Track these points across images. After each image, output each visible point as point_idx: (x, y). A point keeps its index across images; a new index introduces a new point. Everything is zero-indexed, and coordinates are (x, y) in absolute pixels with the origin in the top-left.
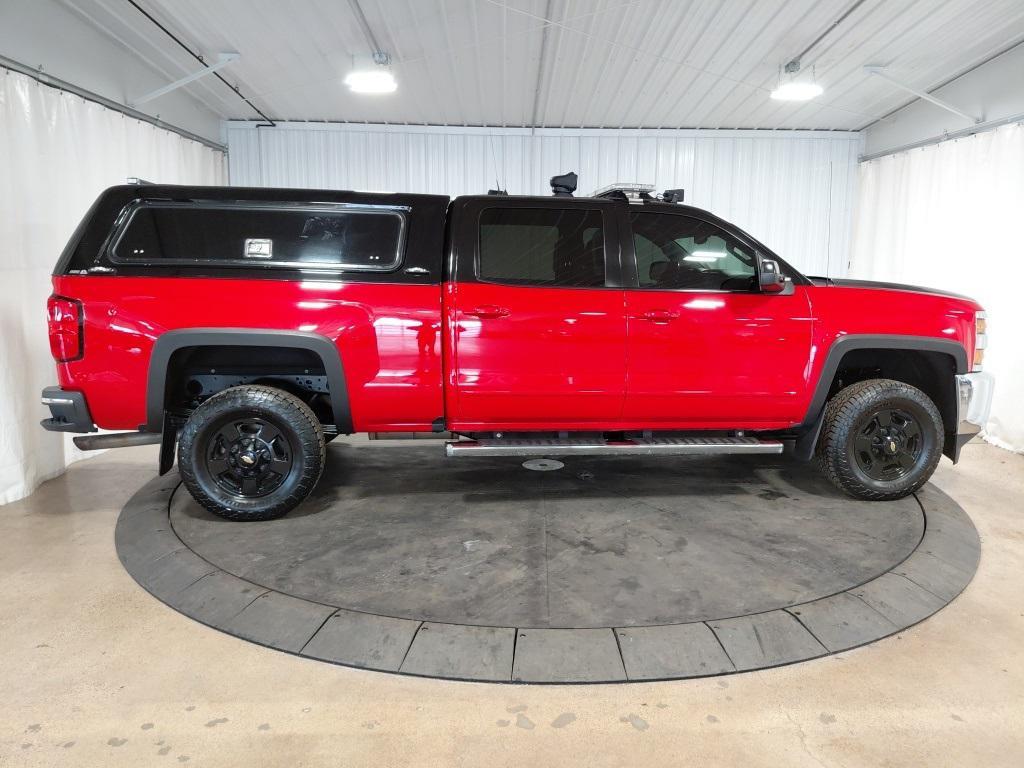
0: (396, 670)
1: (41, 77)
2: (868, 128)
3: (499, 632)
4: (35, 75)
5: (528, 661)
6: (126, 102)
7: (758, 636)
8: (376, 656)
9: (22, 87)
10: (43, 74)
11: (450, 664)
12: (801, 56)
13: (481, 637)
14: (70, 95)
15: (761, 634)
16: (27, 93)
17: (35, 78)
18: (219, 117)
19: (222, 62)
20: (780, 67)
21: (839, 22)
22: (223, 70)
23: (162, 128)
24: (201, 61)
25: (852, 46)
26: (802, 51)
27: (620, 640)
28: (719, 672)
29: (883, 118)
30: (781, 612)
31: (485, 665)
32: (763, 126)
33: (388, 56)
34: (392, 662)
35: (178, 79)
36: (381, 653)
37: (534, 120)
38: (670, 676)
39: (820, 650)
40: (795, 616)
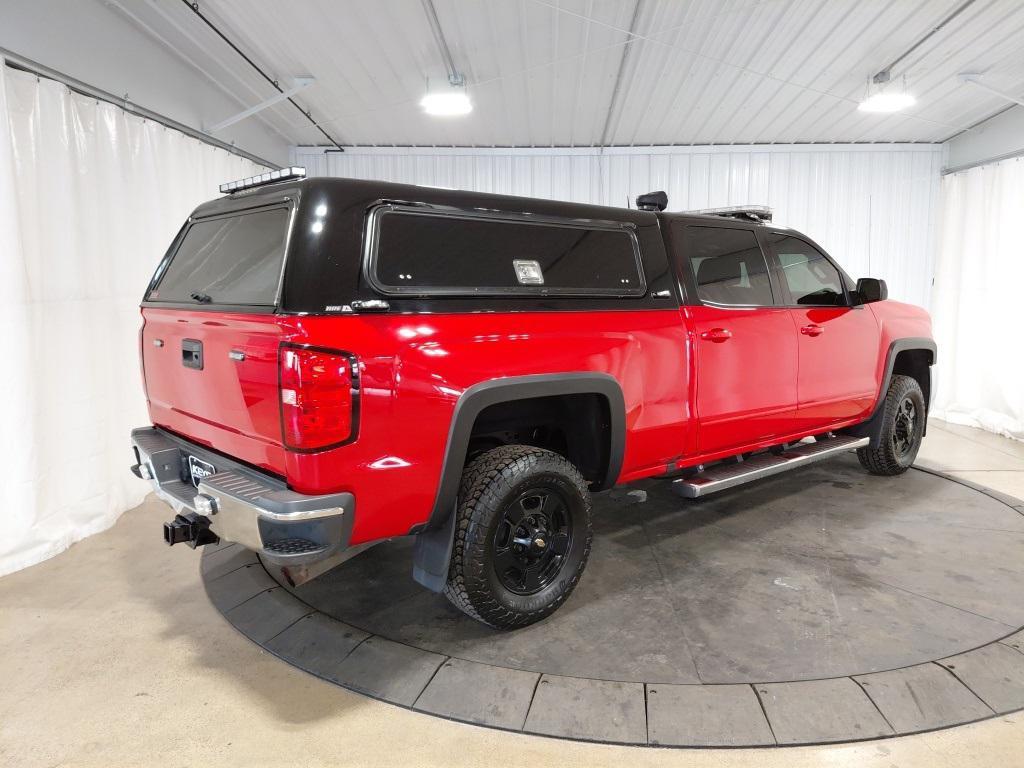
0: (519, 728)
1: (127, 106)
2: (951, 140)
3: (627, 688)
4: (121, 103)
5: (664, 720)
6: (202, 129)
7: (912, 693)
8: (496, 712)
9: (110, 116)
10: (129, 103)
11: (577, 723)
12: (893, 65)
13: (608, 693)
14: (153, 123)
15: (916, 692)
16: (114, 121)
17: (121, 107)
18: (288, 143)
19: (296, 88)
20: (868, 78)
21: (938, 28)
22: (296, 95)
23: (236, 154)
24: (276, 87)
25: (948, 53)
26: (894, 60)
27: (762, 698)
28: (877, 735)
29: (970, 128)
30: (932, 664)
31: (616, 725)
32: (840, 140)
33: (464, 77)
34: (515, 721)
35: (252, 106)
36: (501, 709)
37: (603, 140)
38: (823, 740)
39: (984, 711)
40: (949, 669)
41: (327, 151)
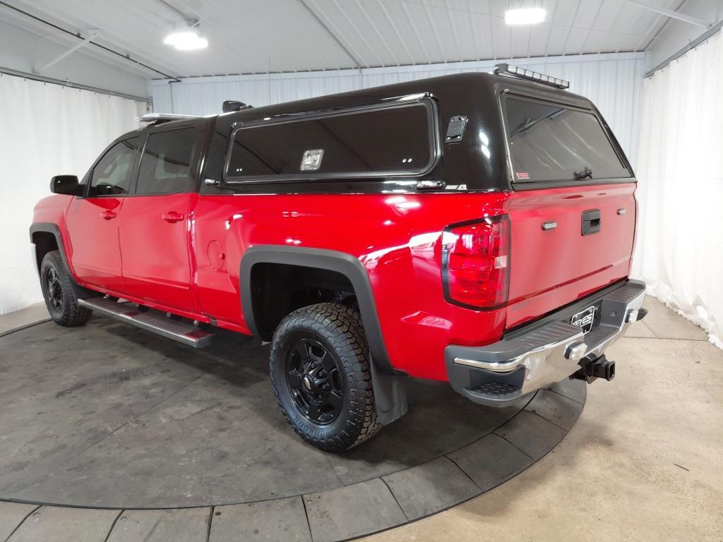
6: (33, 70)
18: (144, 78)
19: (91, 35)
22: (97, 41)
23: (72, 87)
29: (655, 37)
37: (357, 62)
41: (170, 82)
